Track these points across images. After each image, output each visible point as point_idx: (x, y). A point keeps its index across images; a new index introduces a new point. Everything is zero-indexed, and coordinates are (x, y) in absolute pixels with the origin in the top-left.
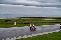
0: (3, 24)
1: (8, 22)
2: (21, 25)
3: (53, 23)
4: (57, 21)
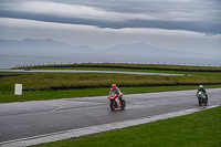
2: (39, 94)
3: (155, 85)
4: (168, 78)
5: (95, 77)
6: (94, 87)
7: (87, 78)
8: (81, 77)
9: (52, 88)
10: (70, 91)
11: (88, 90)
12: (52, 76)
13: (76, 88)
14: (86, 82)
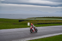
0: (16, 24)
1: (21, 22)
5: (50, 21)
6: (50, 23)
7: (48, 21)
8: (46, 21)
9: (38, 24)
10: (43, 25)
11: (48, 24)
12: (38, 21)
13: (45, 24)
14: (47, 22)
